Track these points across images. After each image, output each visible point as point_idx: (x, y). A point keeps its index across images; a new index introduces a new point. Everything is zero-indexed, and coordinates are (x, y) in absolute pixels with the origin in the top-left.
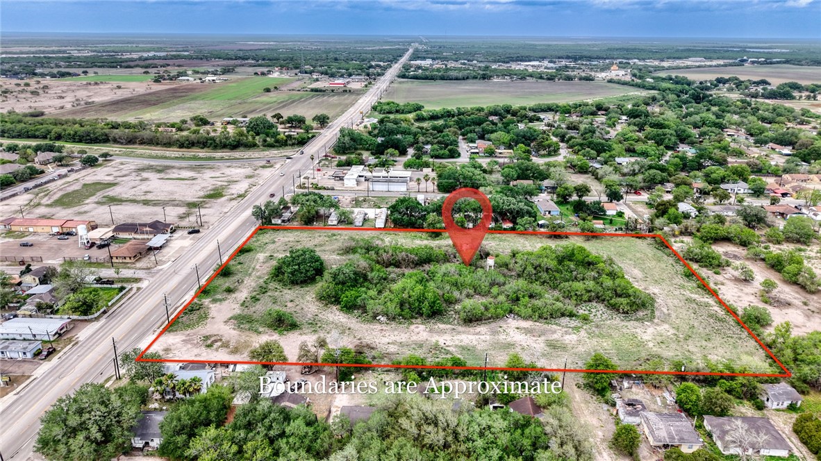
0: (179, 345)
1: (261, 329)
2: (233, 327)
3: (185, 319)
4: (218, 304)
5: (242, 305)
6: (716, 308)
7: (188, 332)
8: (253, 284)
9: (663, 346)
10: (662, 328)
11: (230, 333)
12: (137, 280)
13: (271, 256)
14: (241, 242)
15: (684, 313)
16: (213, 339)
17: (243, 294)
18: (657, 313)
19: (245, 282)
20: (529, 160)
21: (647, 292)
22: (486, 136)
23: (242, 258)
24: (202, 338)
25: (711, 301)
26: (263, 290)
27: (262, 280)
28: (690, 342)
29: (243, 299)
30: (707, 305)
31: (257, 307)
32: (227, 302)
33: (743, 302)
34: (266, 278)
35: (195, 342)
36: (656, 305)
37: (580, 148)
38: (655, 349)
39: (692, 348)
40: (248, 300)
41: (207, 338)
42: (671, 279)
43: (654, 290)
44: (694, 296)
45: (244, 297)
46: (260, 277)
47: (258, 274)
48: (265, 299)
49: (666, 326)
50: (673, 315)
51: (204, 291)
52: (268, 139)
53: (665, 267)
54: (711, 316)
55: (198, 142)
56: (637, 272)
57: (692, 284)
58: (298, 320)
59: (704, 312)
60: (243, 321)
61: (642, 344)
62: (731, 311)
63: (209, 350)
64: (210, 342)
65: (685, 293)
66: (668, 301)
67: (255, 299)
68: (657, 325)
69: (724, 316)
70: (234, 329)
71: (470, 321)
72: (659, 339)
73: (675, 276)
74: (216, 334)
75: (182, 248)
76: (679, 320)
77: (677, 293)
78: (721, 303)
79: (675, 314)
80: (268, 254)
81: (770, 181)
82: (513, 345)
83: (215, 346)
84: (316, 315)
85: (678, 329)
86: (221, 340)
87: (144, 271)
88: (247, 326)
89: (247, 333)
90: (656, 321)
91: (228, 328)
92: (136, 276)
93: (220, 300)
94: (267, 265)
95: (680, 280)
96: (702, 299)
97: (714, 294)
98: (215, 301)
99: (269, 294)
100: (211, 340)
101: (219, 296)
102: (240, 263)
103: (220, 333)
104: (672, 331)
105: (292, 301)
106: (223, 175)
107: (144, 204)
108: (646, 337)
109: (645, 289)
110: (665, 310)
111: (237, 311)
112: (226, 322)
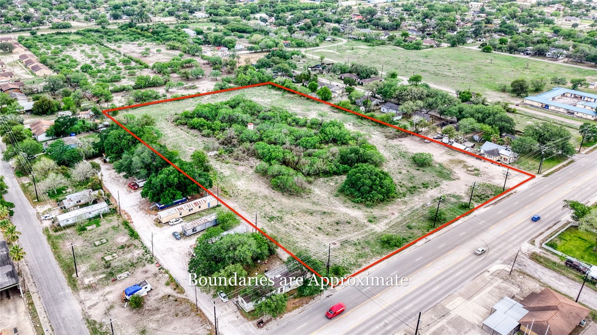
1: (438, 166)
2: (455, 174)
4: (458, 193)
5: (439, 185)
7: (489, 182)
11: (459, 172)
16: (473, 173)
17: (433, 193)
29: (435, 189)
31: (428, 179)
32: (449, 193)
40: (431, 187)
41: (477, 175)
45: (432, 191)
48: (417, 182)
60: (445, 174)
63: (478, 167)
64: (476, 172)
67: (425, 186)
70: (455, 173)
74: (469, 175)
83: (473, 168)
86: (468, 170)
88: (444, 171)
89: (448, 167)
91: (459, 175)
93: (454, 196)
98: (459, 197)
101: (453, 200)
103: (466, 174)
105: (401, 173)
111: (445, 182)
112: (458, 179)
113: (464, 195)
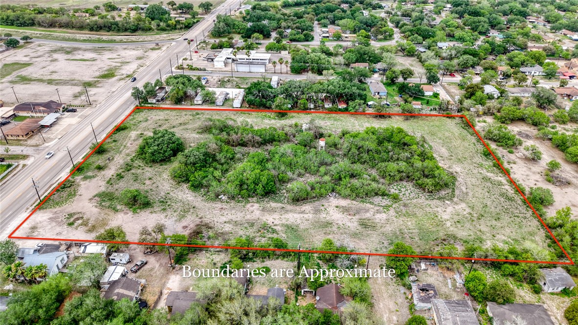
0: (45, 223)
1: (119, 207)
2: (95, 204)
3: (56, 196)
4: (87, 182)
5: (108, 182)
6: (507, 187)
7: (56, 210)
8: (121, 162)
9: (459, 225)
10: (460, 207)
11: (92, 211)
12: (25, 157)
13: (142, 134)
14: (119, 121)
15: (480, 192)
16: (76, 217)
17: (110, 172)
18: (457, 192)
19: (115, 159)
20: (368, 45)
21: (451, 170)
22: (336, 22)
23: (117, 136)
24: (67, 216)
25: (503, 179)
26: (128, 167)
27: (129, 158)
28: (482, 221)
29: (110, 176)
30: (500, 184)
31: (120, 184)
32: (96, 179)
33: (530, 181)
34: (134, 155)
35: (60, 220)
36: (457, 183)
37: (410, 33)
38: (451, 229)
39: (483, 228)
40: (114, 177)
41: (71, 215)
42: (472, 158)
43: (457, 168)
44: (490, 175)
45: (111, 174)
46: (128, 155)
47: (127, 151)
48: (129, 176)
49: (463, 205)
50: (470, 194)
51: (78, 169)
52: (162, 24)
53: (468, 146)
54: (502, 195)
55: (105, 26)
56: (444, 151)
57: (489, 163)
58: (152, 198)
59: (496, 191)
60: (106, 199)
61: (441, 224)
62: (519, 190)
63: (70, 229)
64: (72, 220)
65: (482, 172)
66: (468, 179)
67: (120, 177)
68: (456, 204)
69: (513, 195)
70: (96, 207)
71: (298, 200)
72: (456, 218)
73: (475, 155)
74: (79, 211)
75: (70, 125)
76: (475, 198)
77: (475, 171)
78: (512, 182)
79: (472, 193)
80: (139, 132)
81: (561, 64)
82: (331, 224)
83: (76, 224)
84: (168, 193)
85: (473, 208)
86: (82, 218)
87: (33, 148)
88: (108, 204)
89: (107, 211)
90: (455, 199)
91: (91, 205)
92: (25, 153)
93: (90, 177)
94: (136, 142)
95: (479, 159)
96: (496, 178)
97: (506, 173)
98: (86, 178)
99: (133, 171)
100: (74, 218)
101: (90, 174)
102: (115, 141)
103: (83, 211)
104: (468, 210)
105: (150, 179)
106: (118, 57)
107: (49, 83)
108: (445, 216)
109: (449, 167)
110: (464, 189)
111: (103, 189)
112: (91, 199)
113: (82, 183)
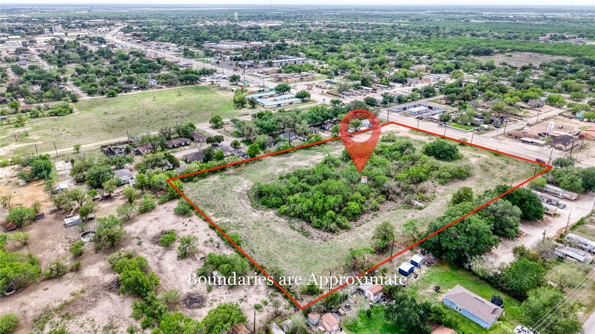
6: (210, 214)
9: (236, 180)
10: (240, 189)
15: (230, 203)
18: (246, 197)
21: (260, 211)
25: (215, 220)
28: (223, 186)
30: (216, 215)
33: (190, 228)
36: (250, 203)
38: (240, 178)
39: (222, 184)
43: (256, 215)
44: (227, 220)
49: (238, 191)
50: (236, 199)
54: (214, 206)
57: (231, 233)
59: (218, 209)
61: (247, 178)
62: (201, 214)
65: (234, 220)
66: (243, 209)
68: (244, 190)
69: (205, 210)
72: (239, 183)
76: (232, 197)
77: (240, 219)
78: (207, 219)
79: (236, 200)
85: (231, 191)
90: (245, 192)
95: (242, 233)
96: (221, 219)
97: (213, 227)
104: (234, 189)
108: (246, 181)
109: (263, 214)
110: (243, 201)
